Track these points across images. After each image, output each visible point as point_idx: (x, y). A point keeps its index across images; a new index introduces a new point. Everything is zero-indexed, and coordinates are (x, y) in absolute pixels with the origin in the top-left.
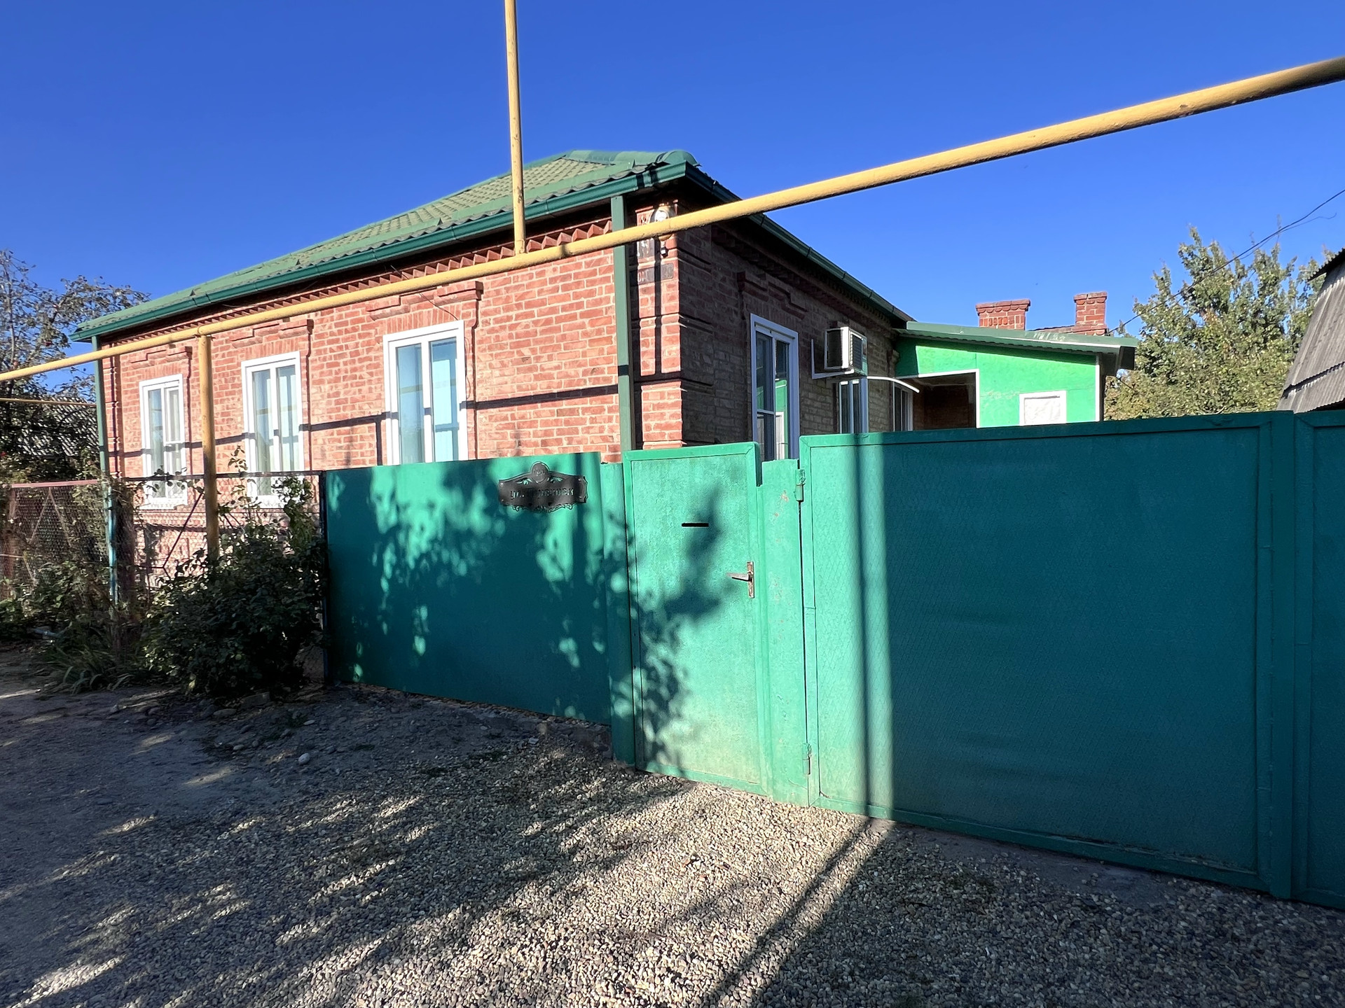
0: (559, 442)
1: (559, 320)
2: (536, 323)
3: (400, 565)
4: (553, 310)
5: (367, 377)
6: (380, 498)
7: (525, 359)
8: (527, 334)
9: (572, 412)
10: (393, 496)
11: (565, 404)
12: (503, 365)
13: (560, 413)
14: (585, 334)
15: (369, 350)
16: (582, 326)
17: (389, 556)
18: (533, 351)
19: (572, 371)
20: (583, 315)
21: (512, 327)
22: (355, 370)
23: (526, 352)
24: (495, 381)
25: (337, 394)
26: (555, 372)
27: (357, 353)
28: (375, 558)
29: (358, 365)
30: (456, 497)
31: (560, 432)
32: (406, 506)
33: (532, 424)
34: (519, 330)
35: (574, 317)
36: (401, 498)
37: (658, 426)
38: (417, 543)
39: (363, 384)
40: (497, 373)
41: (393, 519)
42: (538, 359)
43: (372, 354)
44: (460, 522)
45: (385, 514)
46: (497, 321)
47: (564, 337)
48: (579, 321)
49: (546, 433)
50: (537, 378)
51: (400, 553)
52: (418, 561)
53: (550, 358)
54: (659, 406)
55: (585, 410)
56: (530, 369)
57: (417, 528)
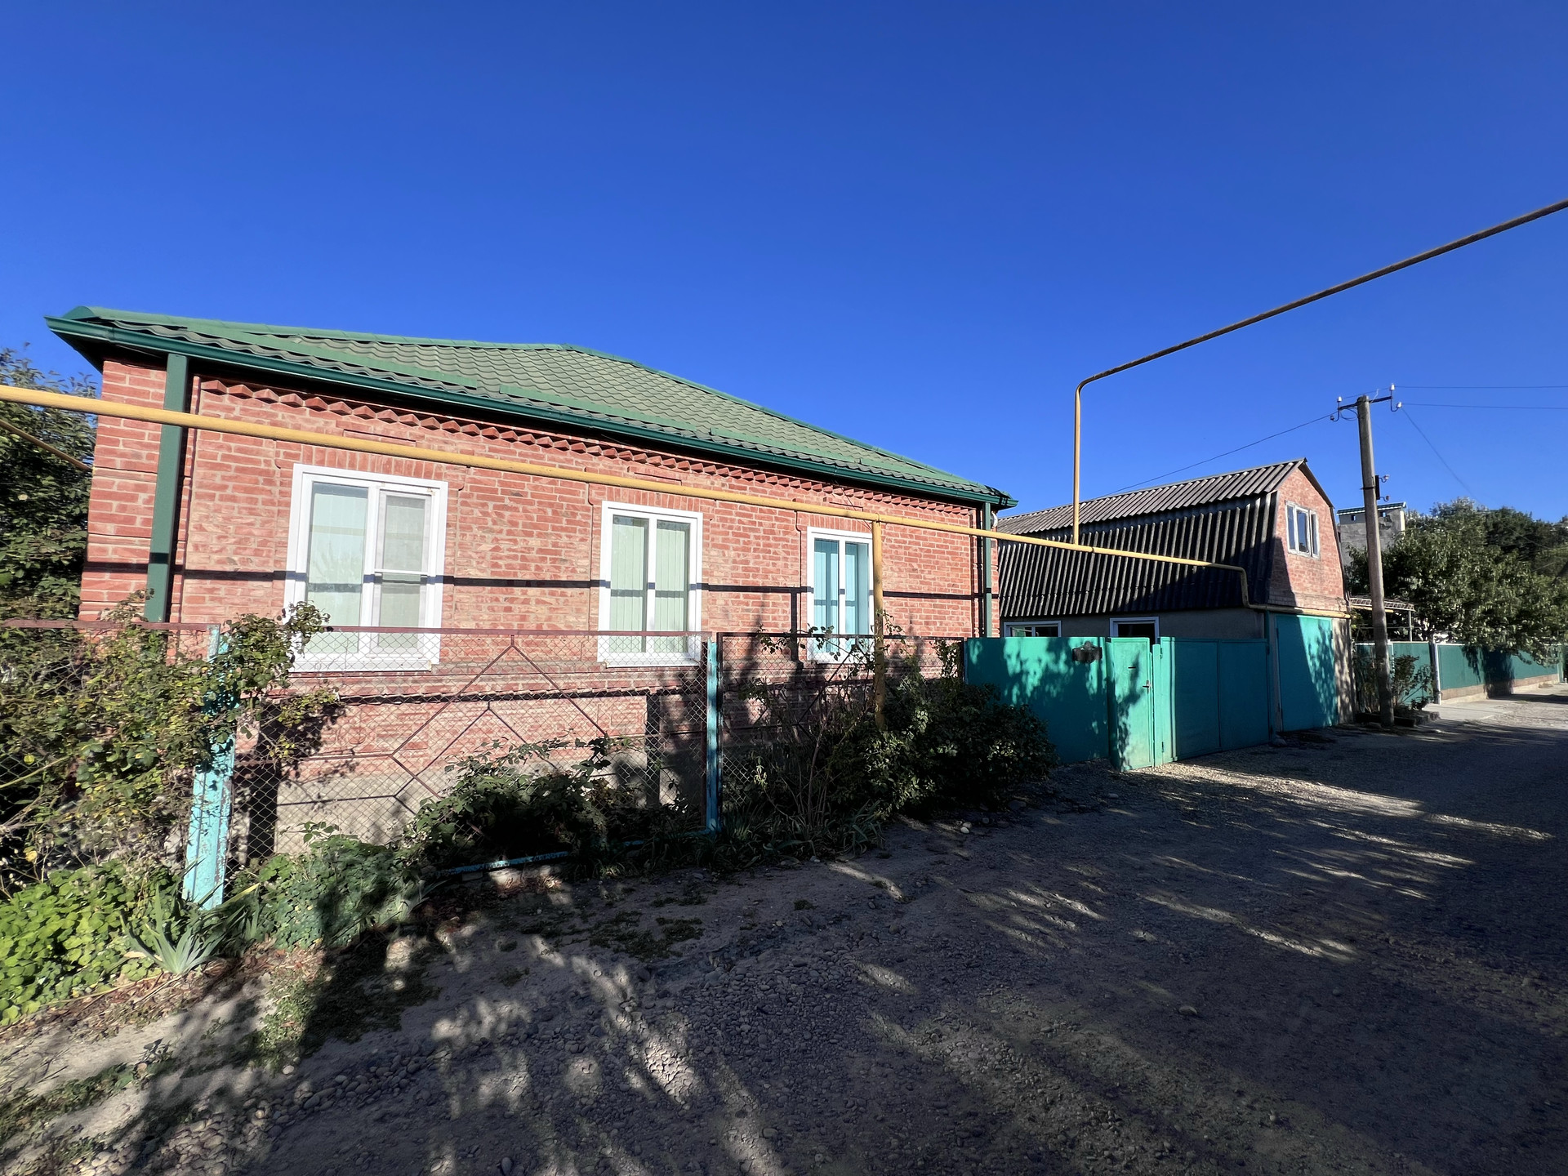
0: (935, 623)
1: (935, 551)
2: (921, 550)
7: (914, 570)
8: (916, 555)
9: (942, 607)
11: (938, 601)
12: (900, 570)
13: (935, 606)
14: (949, 564)
15: (785, 533)
16: (947, 560)
18: (919, 566)
19: (942, 583)
20: (948, 553)
21: (906, 548)
23: (915, 566)
24: (894, 580)
25: (747, 562)
26: (933, 582)
27: (773, 532)
31: (936, 618)
33: (919, 611)
34: (911, 550)
35: (943, 553)
40: (895, 573)
42: (922, 571)
46: (896, 541)
47: (937, 562)
48: (946, 556)
49: (927, 617)
50: (921, 583)
53: (930, 573)
55: (949, 607)
56: (918, 577)
57: (1032, 673)
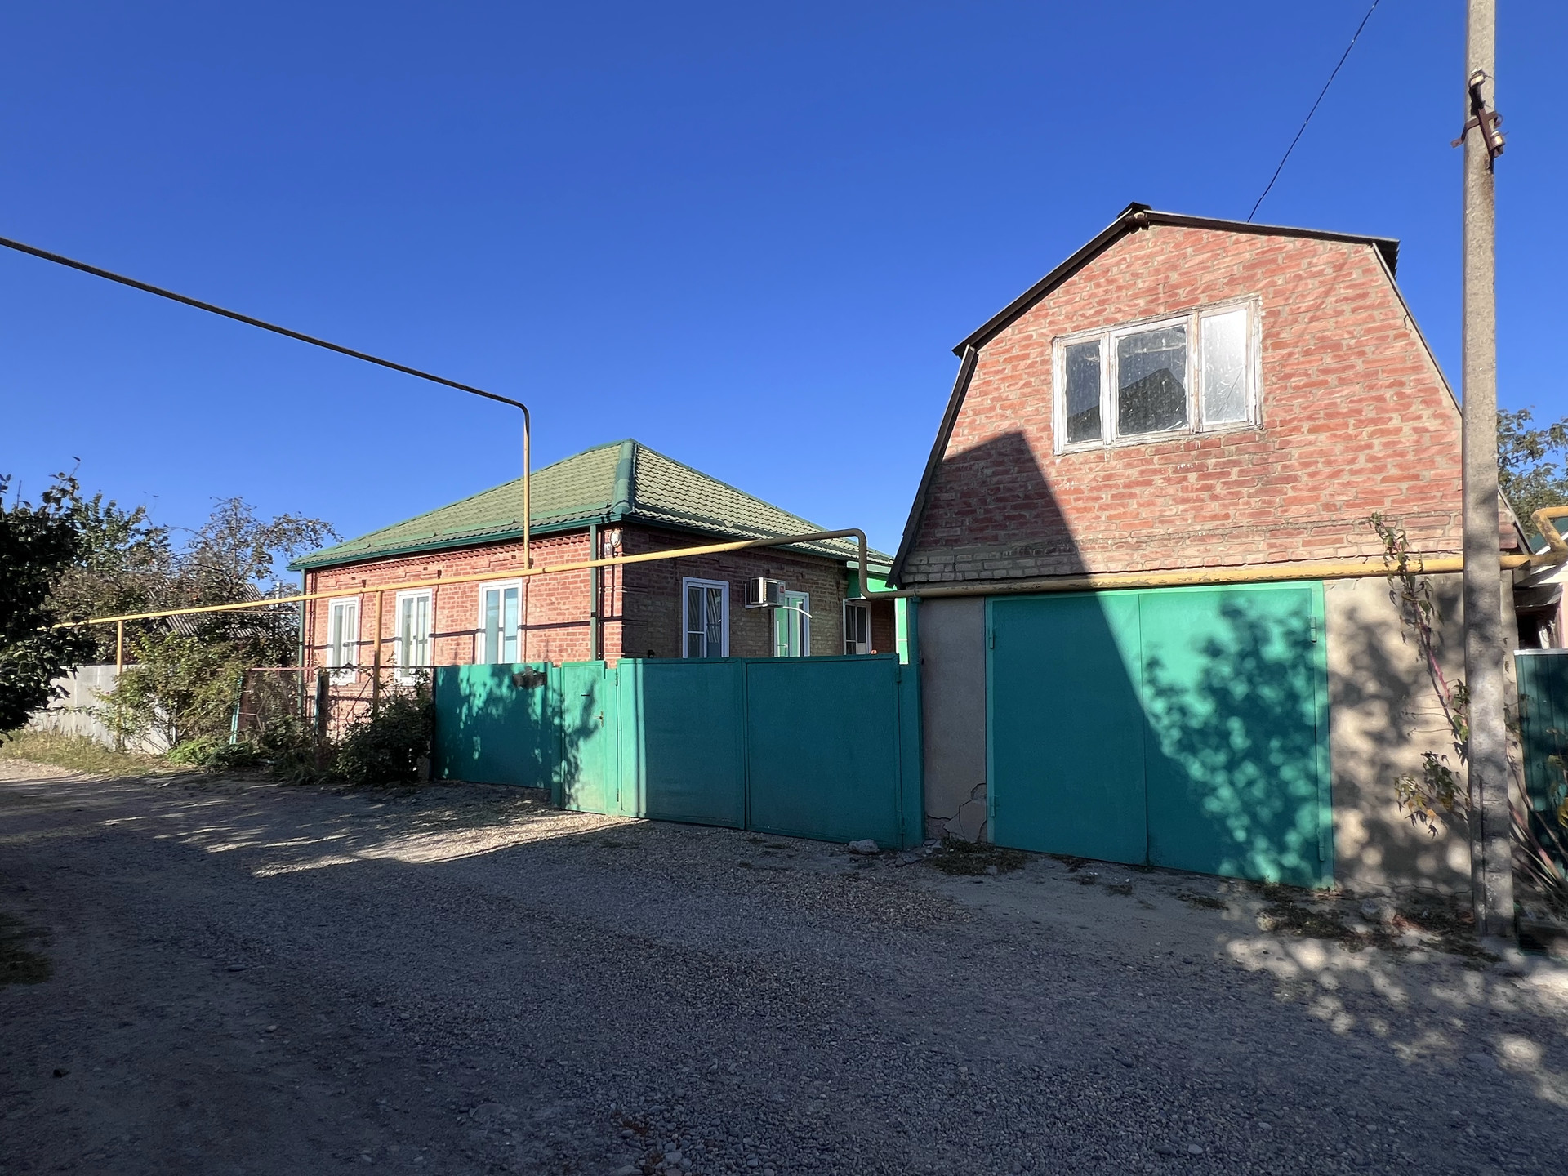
0: (567, 650)
1: (570, 583)
2: (558, 583)
3: (469, 715)
4: (567, 578)
5: (470, 607)
6: (462, 681)
7: (553, 603)
8: (554, 589)
9: (574, 634)
10: (468, 680)
11: (570, 630)
12: (542, 606)
13: (568, 634)
14: (582, 592)
15: (472, 591)
16: (580, 587)
17: (465, 709)
18: (557, 599)
19: (574, 612)
20: (581, 582)
21: (547, 585)
22: (463, 602)
23: (553, 599)
24: (537, 614)
25: (452, 616)
26: (566, 612)
27: (465, 592)
28: (458, 711)
29: (465, 599)
30: (496, 680)
31: (568, 645)
32: (474, 685)
33: (554, 640)
34: (550, 586)
35: (576, 582)
36: (471, 681)
37: (611, 645)
38: (478, 703)
39: (467, 611)
40: (538, 610)
41: (467, 692)
42: (559, 603)
43: (474, 594)
44: (497, 692)
45: (464, 688)
46: (540, 580)
47: (571, 593)
48: (579, 585)
49: (561, 645)
50: (558, 614)
51: (470, 708)
52: (477, 713)
53: (564, 604)
54: (612, 634)
55: (580, 633)
56: (555, 609)
57: (478, 696)
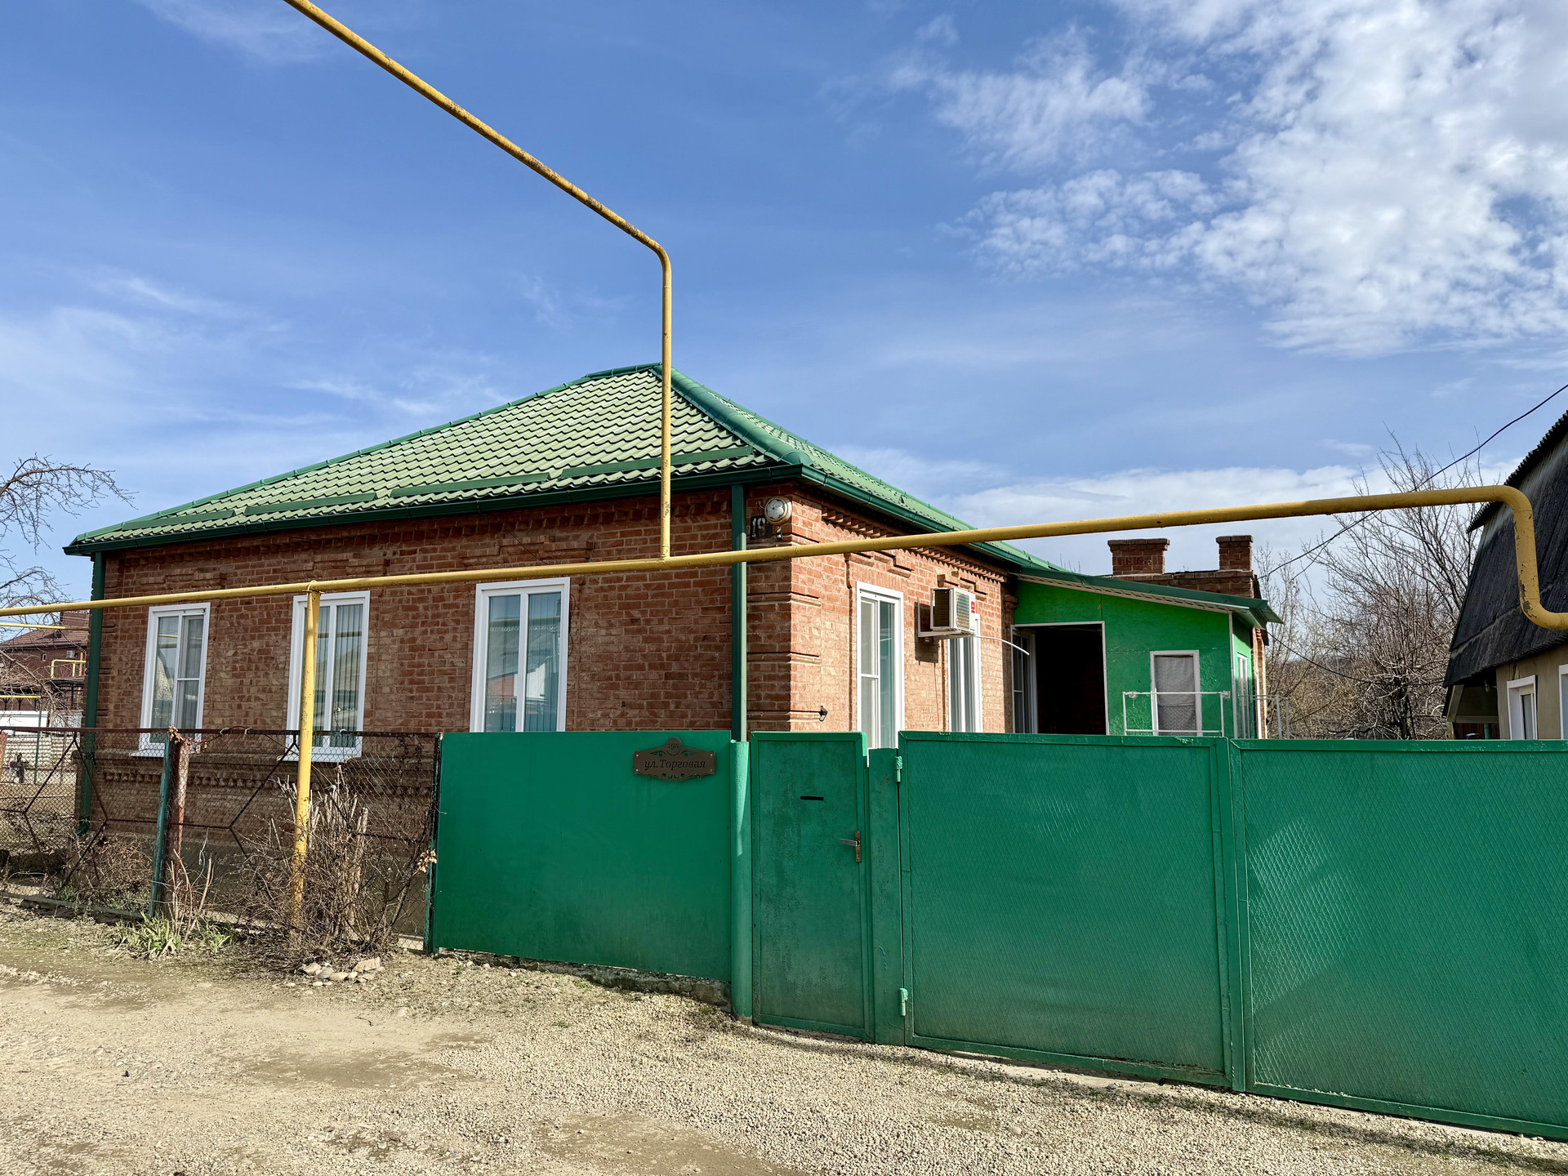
0: (666, 705)
1: (671, 586)
2: (647, 586)
4: (666, 576)
5: (452, 624)
7: (634, 621)
8: (638, 597)
9: (681, 676)
11: (674, 668)
12: (611, 625)
13: (668, 676)
15: (456, 597)
16: (696, 594)
18: (643, 613)
20: (696, 584)
21: (622, 588)
22: (438, 616)
23: (636, 614)
26: (665, 637)
27: (442, 599)
29: (441, 610)
31: (668, 695)
33: (638, 686)
34: (630, 592)
35: (687, 585)
37: (768, 696)
39: (446, 632)
40: (603, 632)
42: (648, 621)
43: (459, 601)
47: (676, 603)
48: (692, 589)
49: (653, 696)
50: (646, 640)
53: (661, 622)
54: (771, 678)
55: (695, 675)
56: (639, 631)
